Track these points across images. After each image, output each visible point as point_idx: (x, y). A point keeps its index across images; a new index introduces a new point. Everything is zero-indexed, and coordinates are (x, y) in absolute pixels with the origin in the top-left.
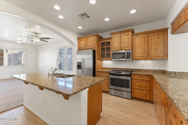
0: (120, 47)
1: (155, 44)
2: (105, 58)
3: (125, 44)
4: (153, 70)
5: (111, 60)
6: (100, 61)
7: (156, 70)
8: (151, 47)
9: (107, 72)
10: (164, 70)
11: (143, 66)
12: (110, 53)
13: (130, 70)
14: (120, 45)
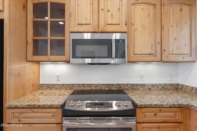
0: (96, 22)
1: (175, 25)
2: (47, 55)
3: (109, 14)
4: (160, 85)
5: (68, 62)
6: (28, 65)
7: (165, 85)
8: (169, 31)
9: (51, 107)
10: (178, 85)
11: (142, 77)
12: (63, 41)
13: (115, 89)
14: (96, 18)
